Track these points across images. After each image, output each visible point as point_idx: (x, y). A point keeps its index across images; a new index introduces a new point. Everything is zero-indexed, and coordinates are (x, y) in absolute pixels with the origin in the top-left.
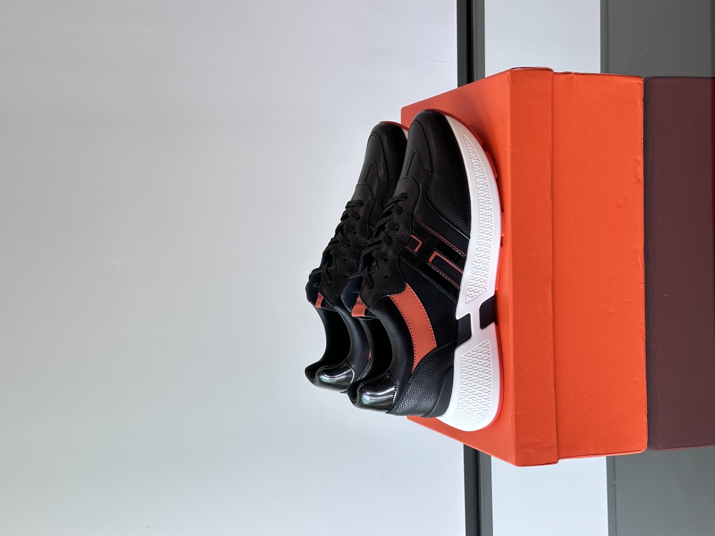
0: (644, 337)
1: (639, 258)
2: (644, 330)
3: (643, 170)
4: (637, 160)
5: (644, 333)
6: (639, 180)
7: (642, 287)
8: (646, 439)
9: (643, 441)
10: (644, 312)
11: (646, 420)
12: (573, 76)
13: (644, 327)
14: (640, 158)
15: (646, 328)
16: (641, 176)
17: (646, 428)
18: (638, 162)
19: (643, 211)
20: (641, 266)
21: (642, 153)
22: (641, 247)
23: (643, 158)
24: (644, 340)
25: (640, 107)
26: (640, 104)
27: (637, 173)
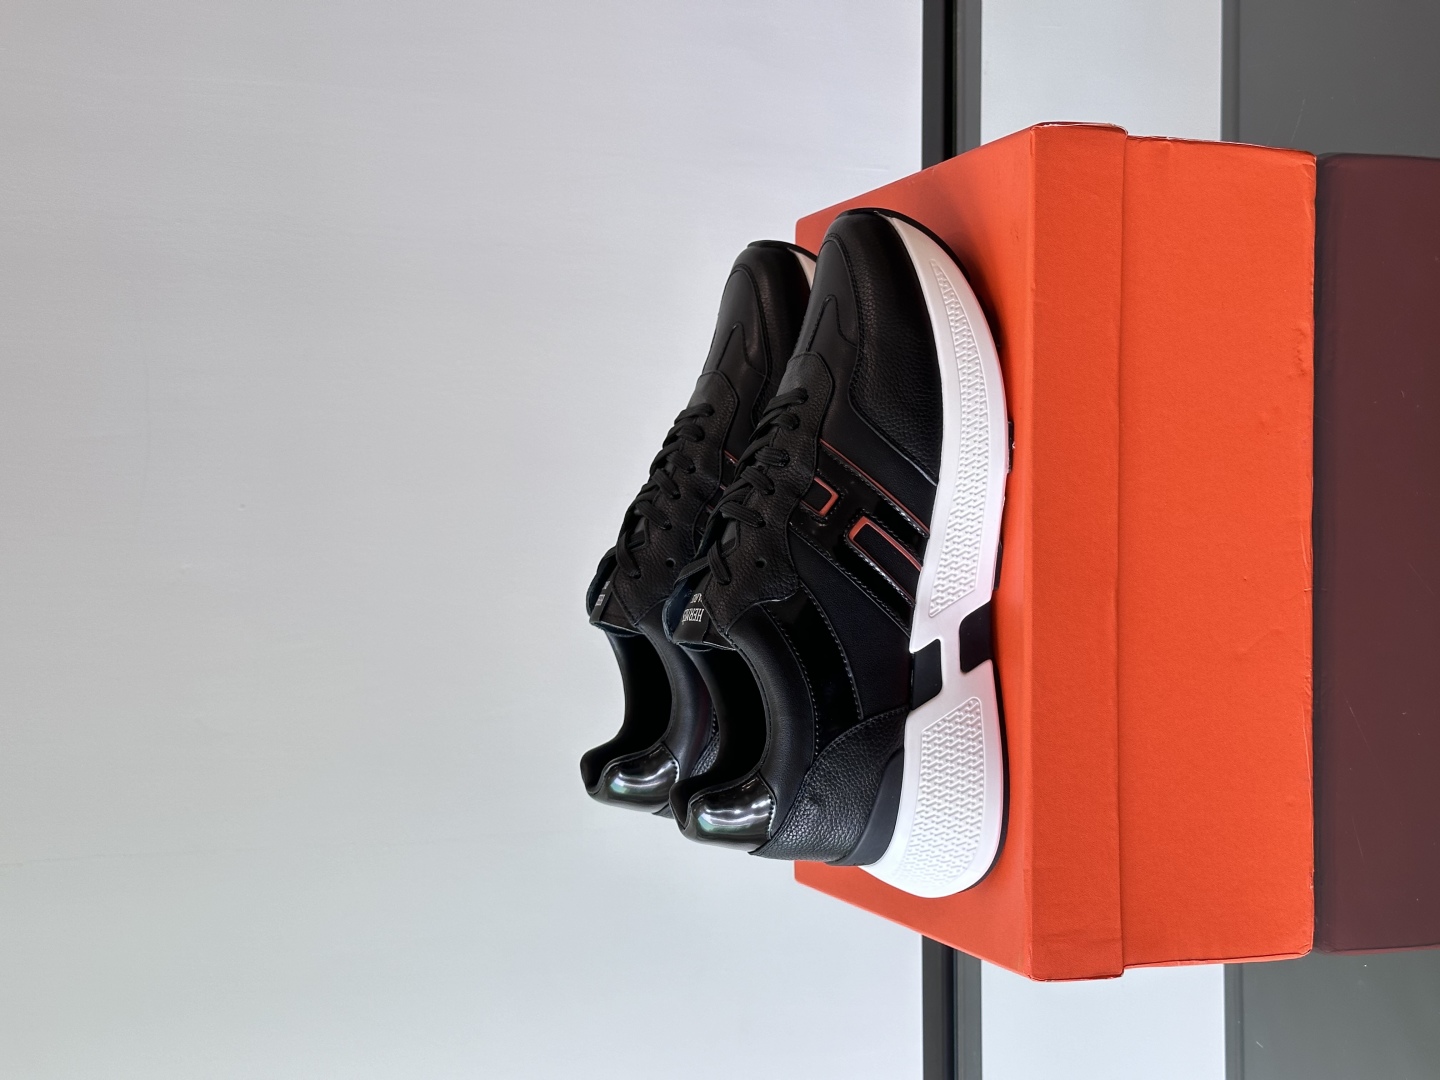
0: (1310, 708)
1: (1303, 538)
2: (1310, 693)
3: (1312, 350)
4: (1300, 330)
5: (1310, 701)
6: (1303, 373)
7: (1307, 601)
8: (1310, 929)
9: (1304, 932)
10: (1310, 656)
11: (1312, 887)
12: (1167, 145)
13: (1310, 686)
14: (1307, 325)
15: (1314, 690)
16: (1308, 364)
17: (1311, 905)
18: (1302, 334)
20: (1305, 557)
21: (1312, 314)
22: (1306, 515)
23: (1313, 325)
24: (1310, 714)
25: (1309, 216)
26: (1309, 210)
27: (1301, 356)
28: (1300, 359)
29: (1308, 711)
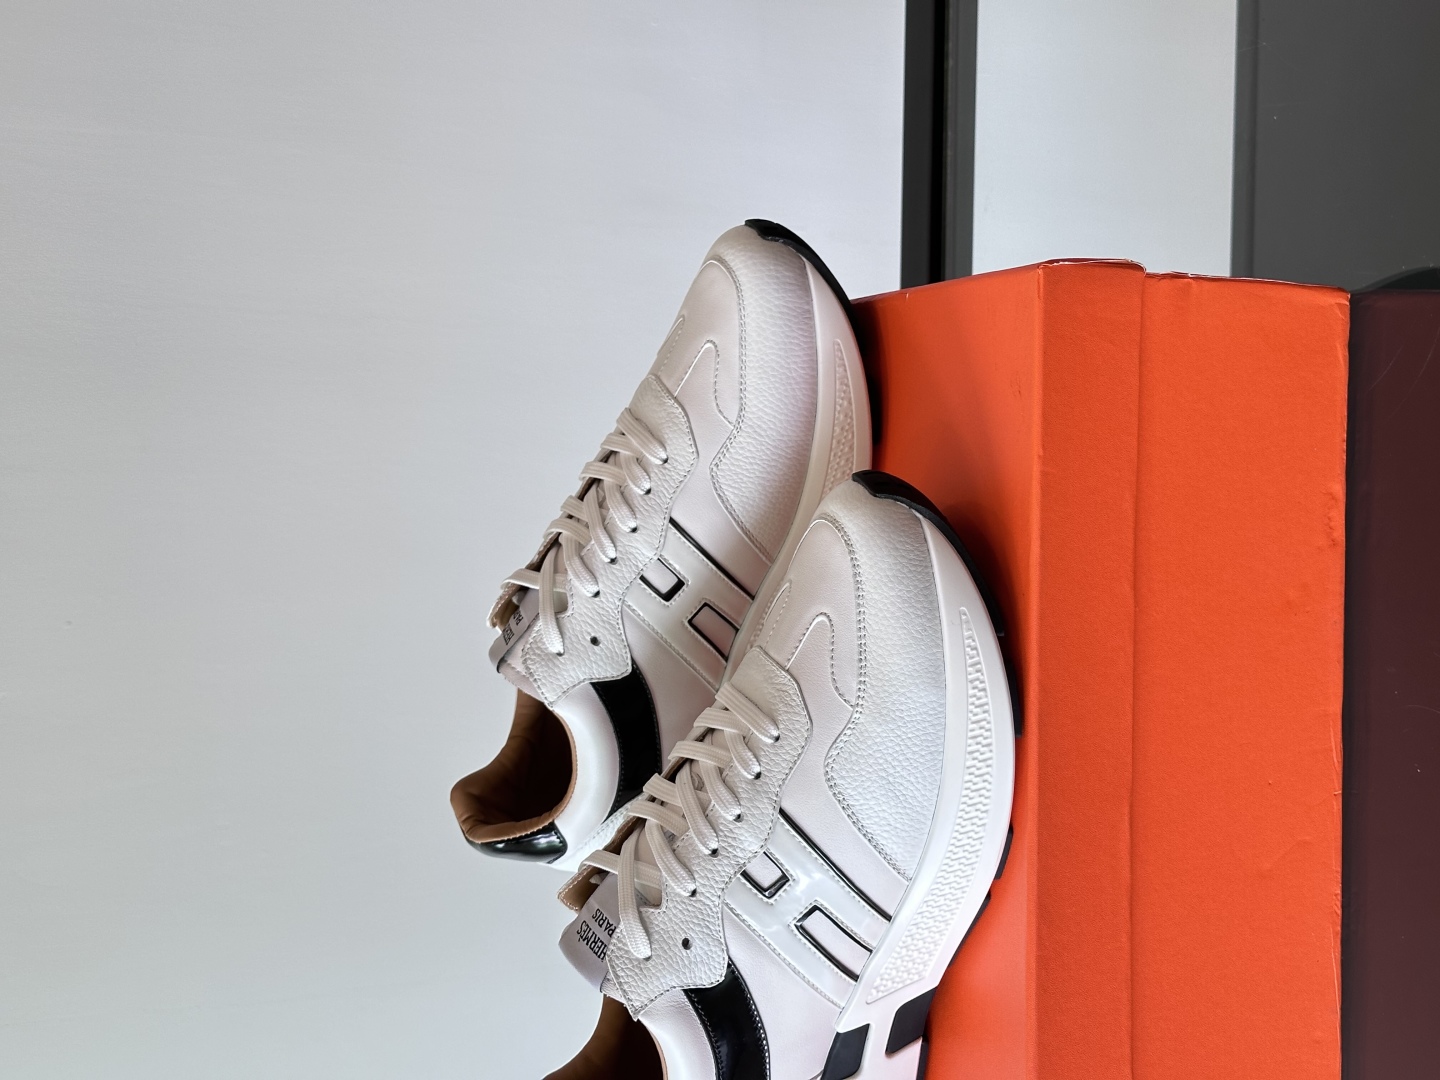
0: (1339, 928)
1: (1332, 734)
2: (1339, 912)
3: (1344, 517)
4: (1331, 494)
5: (1339, 922)
6: (1334, 543)
7: (1337, 806)
10: (1340, 869)
13: (1339, 904)
14: (1339, 488)
15: (1343, 907)
16: (1340, 533)
18: (1333, 498)
19: (1343, 618)
20: (1334, 755)
21: (1344, 474)
22: (1336, 707)
23: (1345, 487)
24: (1339, 936)
25: (1342, 362)
26: (1341, 354)
27: (1332, 524)
28: (1331, 528)
29: (1337, 934)
